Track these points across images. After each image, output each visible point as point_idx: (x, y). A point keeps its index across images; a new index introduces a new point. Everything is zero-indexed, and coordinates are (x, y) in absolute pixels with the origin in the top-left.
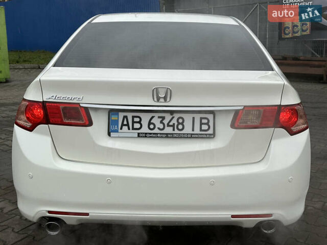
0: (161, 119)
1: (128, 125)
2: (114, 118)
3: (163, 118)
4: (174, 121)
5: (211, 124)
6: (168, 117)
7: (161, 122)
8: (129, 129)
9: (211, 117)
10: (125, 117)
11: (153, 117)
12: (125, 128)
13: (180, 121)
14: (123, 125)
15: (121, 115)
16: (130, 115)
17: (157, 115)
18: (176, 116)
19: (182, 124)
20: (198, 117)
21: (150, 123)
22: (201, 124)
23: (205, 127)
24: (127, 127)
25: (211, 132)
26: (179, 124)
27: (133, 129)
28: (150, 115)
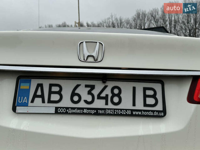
0: (89, 89)
1: (42, 96)
2: (24, 86)
3: (93, 87)
4: (108, 92)
5: (159, 96)
6: (99, 86)
7: (90, 93)
8: (43, 101)
9: (158, 87)
10: (40, 86)
11: (78, 86)
12: (38, 101)
13: (116, 91)
14: (35, 96)
15: (34, 83)
16: (46, 83)
17: (83, 83)
18: (111, 84)
19: (119, 95)
20: (140, 87)
21: (73, 94)
22: (145, 96)
23: (150, 101)
24: (40, 99)
25: (159, 107)
26: (114, 95)
27: (50, 101)
28: (74, 83)
